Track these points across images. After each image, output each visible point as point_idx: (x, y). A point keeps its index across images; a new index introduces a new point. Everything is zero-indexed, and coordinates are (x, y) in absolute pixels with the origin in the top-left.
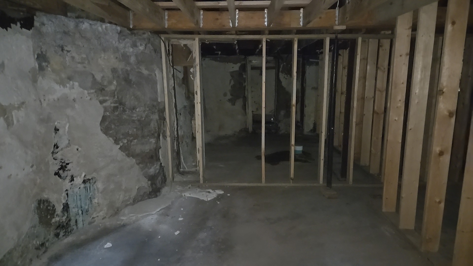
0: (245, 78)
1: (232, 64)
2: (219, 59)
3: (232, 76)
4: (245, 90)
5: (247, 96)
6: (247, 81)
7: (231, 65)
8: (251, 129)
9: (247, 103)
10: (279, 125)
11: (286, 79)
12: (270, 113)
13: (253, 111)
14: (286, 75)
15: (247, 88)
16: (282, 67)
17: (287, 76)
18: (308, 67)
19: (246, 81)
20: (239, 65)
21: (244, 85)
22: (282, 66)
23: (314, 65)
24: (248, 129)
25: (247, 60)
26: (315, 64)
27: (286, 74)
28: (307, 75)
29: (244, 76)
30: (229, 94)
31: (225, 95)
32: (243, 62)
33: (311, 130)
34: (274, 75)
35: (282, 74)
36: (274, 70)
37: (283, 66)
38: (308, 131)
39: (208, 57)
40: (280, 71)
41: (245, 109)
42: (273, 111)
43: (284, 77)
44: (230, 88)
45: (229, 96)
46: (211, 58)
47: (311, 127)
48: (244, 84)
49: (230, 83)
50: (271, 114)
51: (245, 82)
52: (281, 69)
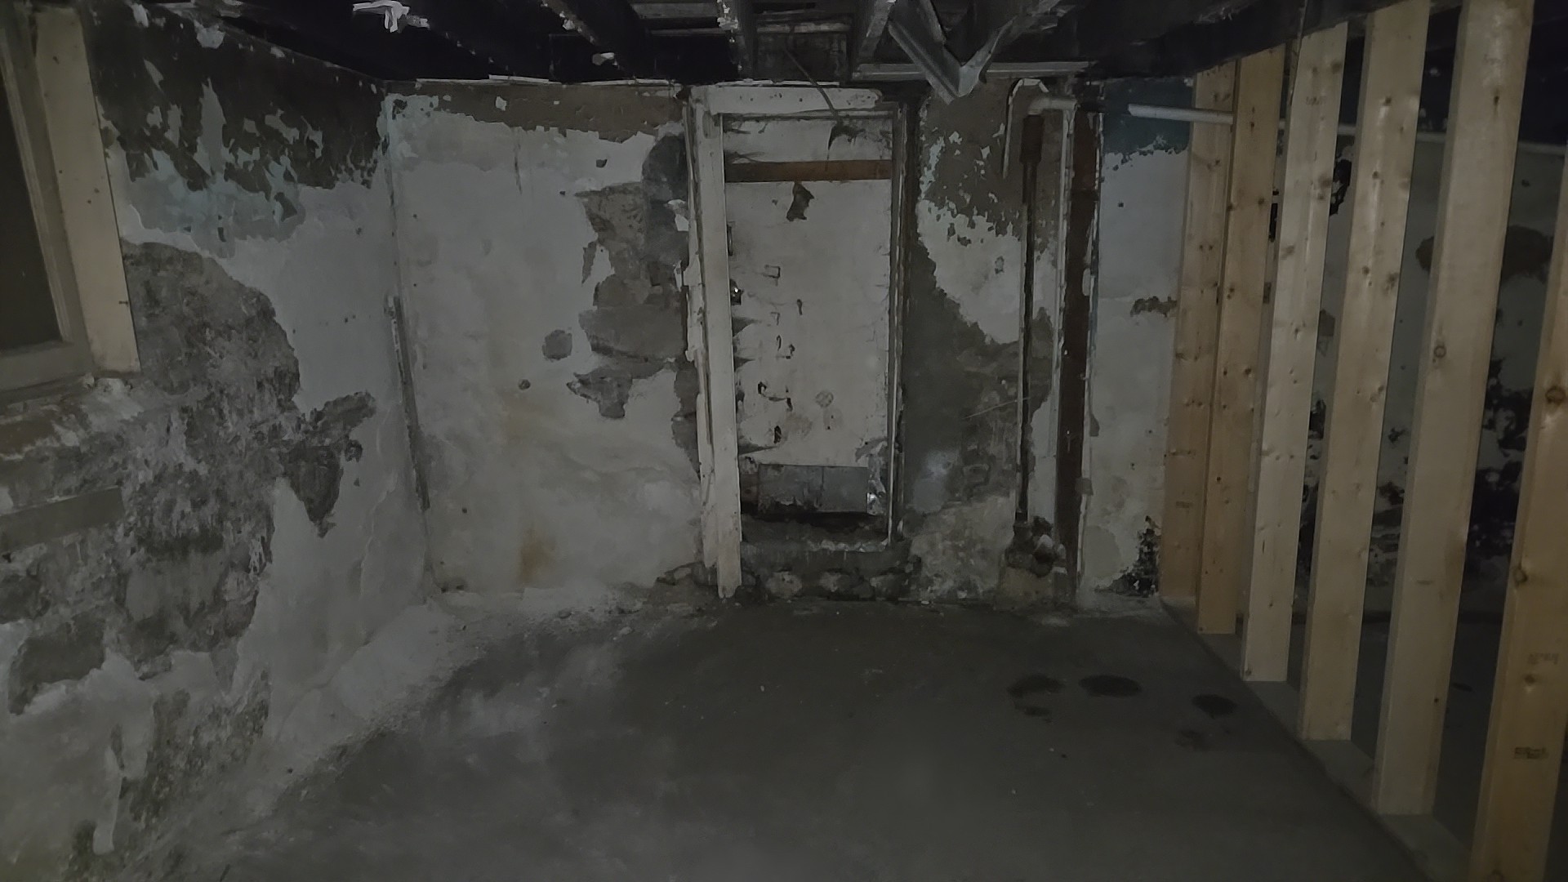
0: (686, 233)
1: (593, 136)
2: (501, 103)
3: (602, 225)
4: (684, 313)
5: (701, 360)
6: (700, 253)
7: (591, 143)
8: (729, 576)
9: (701, 399)
10: (918, 547)
11: (964, 242)
12: (858, 456)
13: (744, 449)
14: (962, 219)
15: (697, 302)
16: (933, 161)
17: (972, 225)
18: (1112, 159)
19: (694, 259)
20: (642, 144)
21: (679, 284)
22: (935, 151)
23: (1158, 147)
24: (714, 571)
25: (692, 113)
26: (1160, 140)
27: (965, 210)
28: (1106, 213)
29: (681, 224)
30: (581, 344)
31: (557, 347)
32: (675, 129)
33: (1128, 579)
34: (886, 220)
35: (935, 209)
36: (884, 186)
37: (944, 151)
38: (1106, 583)
39: (426, 91)
40: (924, 188)
41: (689, 442)
42: (878, 448)
43: (951, 231)
44: (588, 304)
45: (584, 359)
46: (447, 98)
47: (1128, 557)
48: (678, 277)
49: (587, 271)
50: (863, 462)
51: (685, 264)
52: (927, 177)
